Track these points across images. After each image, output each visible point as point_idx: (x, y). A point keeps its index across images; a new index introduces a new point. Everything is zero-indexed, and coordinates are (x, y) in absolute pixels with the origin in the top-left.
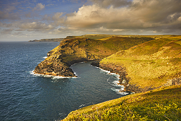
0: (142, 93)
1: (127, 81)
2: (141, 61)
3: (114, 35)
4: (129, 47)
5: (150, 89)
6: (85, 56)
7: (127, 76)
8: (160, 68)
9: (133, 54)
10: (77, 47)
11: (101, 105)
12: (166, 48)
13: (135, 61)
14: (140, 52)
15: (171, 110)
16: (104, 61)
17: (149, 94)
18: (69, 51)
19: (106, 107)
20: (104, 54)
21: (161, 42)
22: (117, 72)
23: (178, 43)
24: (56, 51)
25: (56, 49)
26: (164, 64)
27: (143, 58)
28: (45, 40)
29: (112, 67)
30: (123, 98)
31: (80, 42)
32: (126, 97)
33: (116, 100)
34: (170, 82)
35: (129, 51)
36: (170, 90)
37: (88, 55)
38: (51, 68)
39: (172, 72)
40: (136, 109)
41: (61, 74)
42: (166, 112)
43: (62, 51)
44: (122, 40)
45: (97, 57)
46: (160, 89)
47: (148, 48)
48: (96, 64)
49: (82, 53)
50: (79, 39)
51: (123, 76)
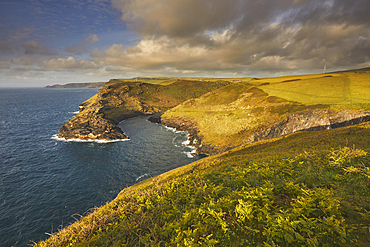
0: (220, 155)
1: (200, 141)
2: (216, 113)
3: (180, 77)
4: (201, 94)
5: (229, 149)
6: (140, 108)
7: (199, 134)
8: (240, 121)
9: (206, 104)
10: (127, 95)
11: (165, 176)
12: (247, 95)
13: (209, 113)
14: (214, 101)
15: (250, 173)
16: (168, 115)
17: (226, 155)
18: (114, 102)
19: (171, 178)
20: (166, 105)
21: (241, 87)
22: (185, 128)
23: (260, 88)
24: (94, 102)
25: (94, 99)
26: (244, 116)
27: (219, 108)
28: (73, 85)
29: (178, 122)
30: (194, 164)
31: (130, 88)
32: (198, 162)
33: (185, 167)
34: (252, 138)
35: (200, 100)
36: (252, 148)
37: (144, 108)
38: (87, 128)
39: (254, 126)
40: (209, 176)
41: (104, 137)
42: (245, 176)
43: (103, 102)
44: (191, 84)
45: (156, 110)
46: (241, 148)
47: (225, 95)
48: (156, 119)
49: (135, 104)
50: (128, 83)
51: (194, 134)
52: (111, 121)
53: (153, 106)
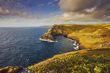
0: (87, 50)
1: (80, 44)
2: (87, 36)
3: (74, 24)
4: (81, 29)
5: (90, 48)
6: (61, 33)
7: (79, 42)
8: (96, 39)
9: (83, 32)
10: (58, 29)
12: (100, 30)
13: (84, 35)
14: (86, 31)
15: (100, 58)
16: (69, 35)
17: (90, 50)
18: (55, 31)
19: (69, 55)
20: (69, 32)
21: (97, 27)
22: (75, 40)
23: (106, 27)
24: (49, 31)
25: (50, 30)
26: (98, 37)
27: (88, 34)
28: (45, 26)
29: (73, 38)
30: (77, 51)
31: (59, 27)
32: (79, 51)
33: (74, 52)
34: (101, 46)
35: (81, 31)
36: (101, 49)
37: (62, 33)
38: (47, 37)
39: (102, 41)
40: (83, 56)
41: (51, 40)
42: (98, 59)
43: (52, 31)
44: (78, 26)
45: (66, 33)
46: (96, 49)
47: (90, 30)
48: (66, 36)
49: (60, 31)
50: (59, 26)
52: (53, 36)
53: (65, 33)
